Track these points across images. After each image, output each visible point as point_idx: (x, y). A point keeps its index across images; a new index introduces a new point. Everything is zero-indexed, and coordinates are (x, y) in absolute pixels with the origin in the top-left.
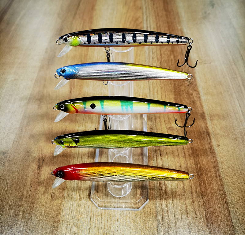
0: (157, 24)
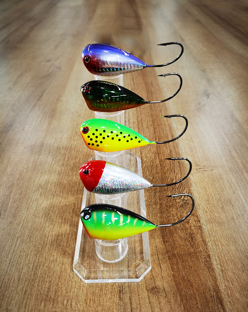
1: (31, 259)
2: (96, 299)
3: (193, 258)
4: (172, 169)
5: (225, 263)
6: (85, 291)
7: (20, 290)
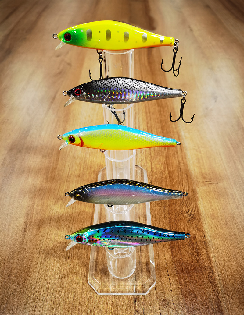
0: (148, 123)
1: (56, 270)
2: (115, 310)
3: (198, 272)
4: (180, 182)
5: (226, 278)
6: (105, 302)
7: (50, 300)
